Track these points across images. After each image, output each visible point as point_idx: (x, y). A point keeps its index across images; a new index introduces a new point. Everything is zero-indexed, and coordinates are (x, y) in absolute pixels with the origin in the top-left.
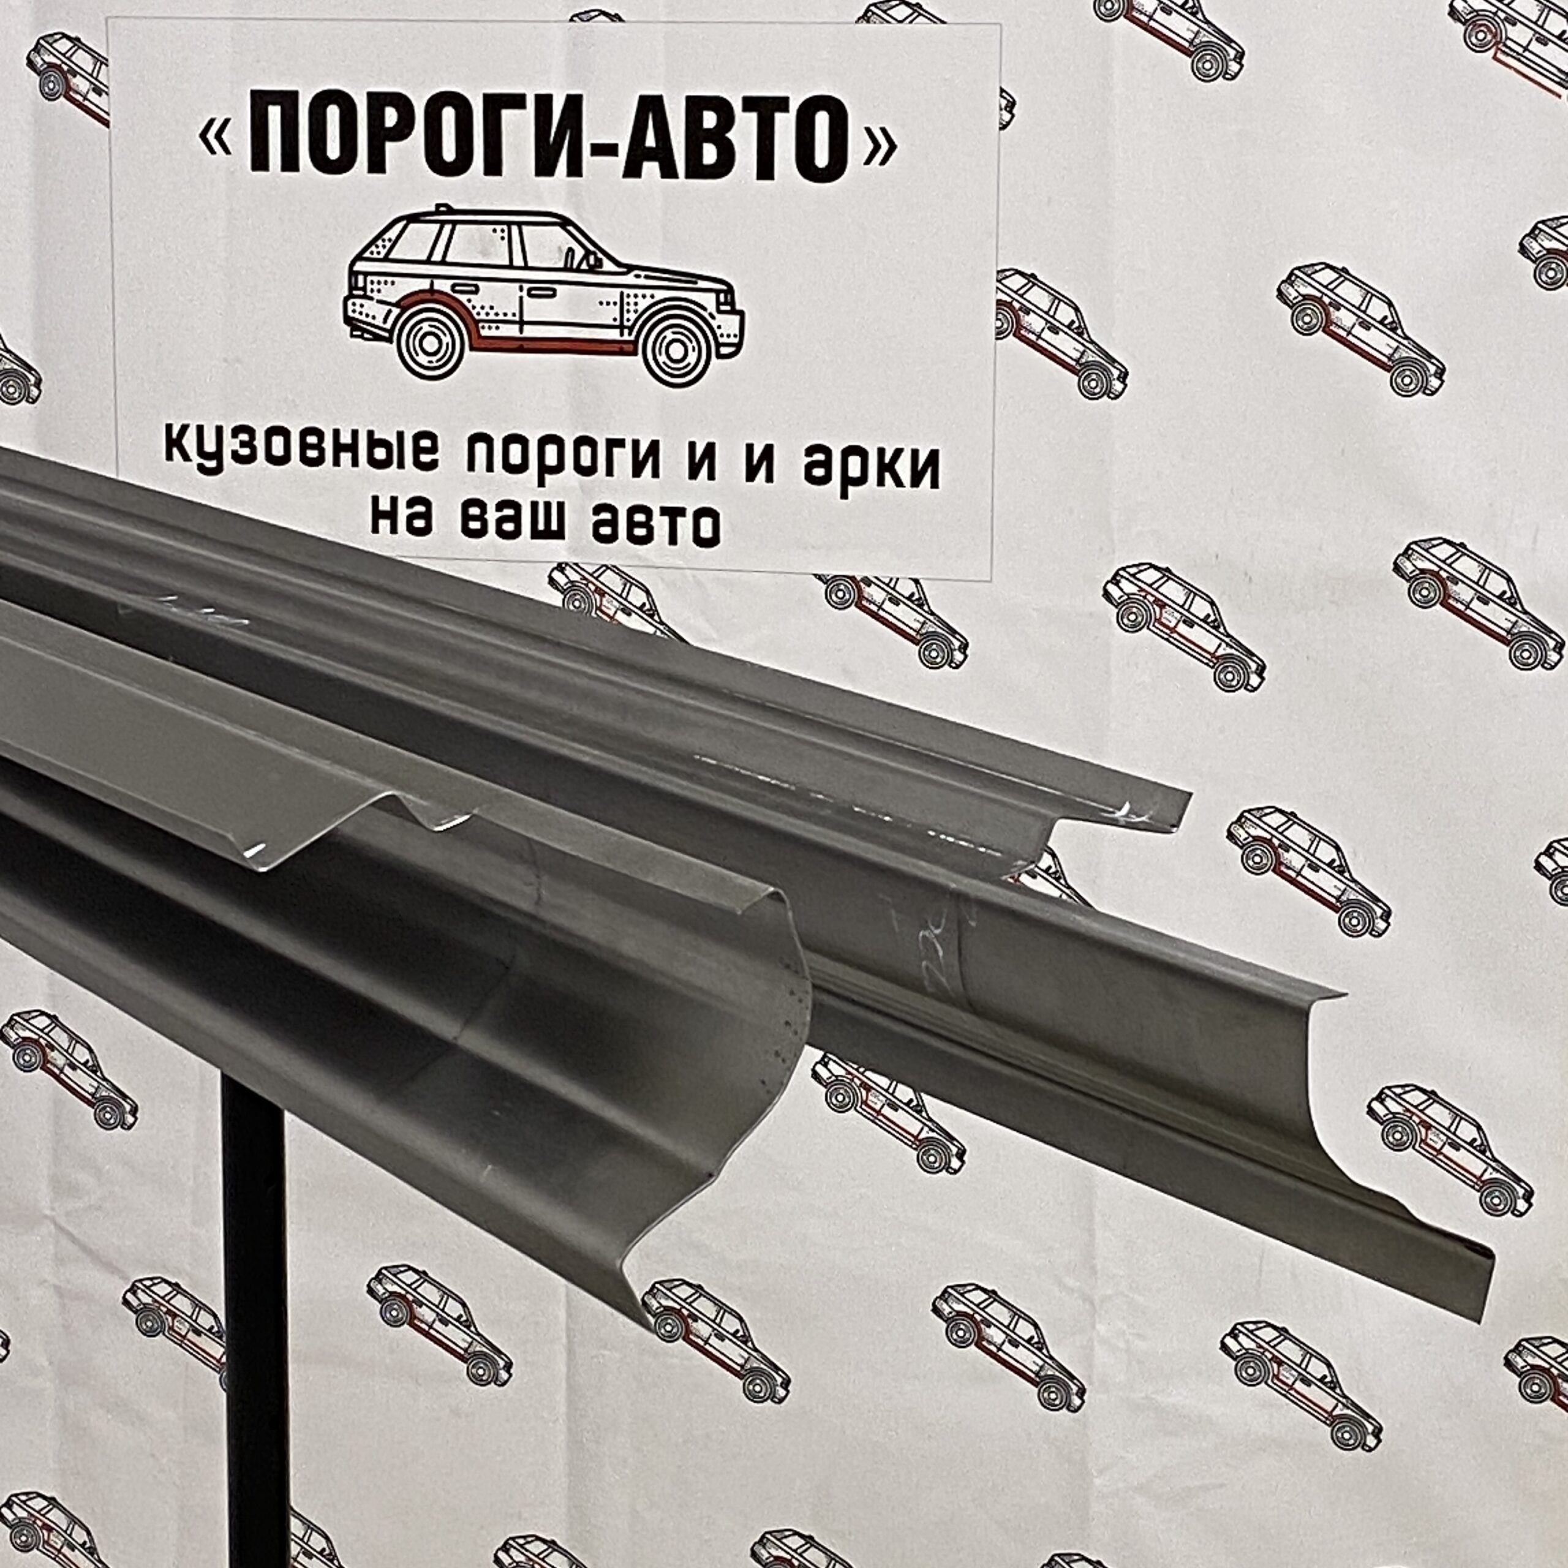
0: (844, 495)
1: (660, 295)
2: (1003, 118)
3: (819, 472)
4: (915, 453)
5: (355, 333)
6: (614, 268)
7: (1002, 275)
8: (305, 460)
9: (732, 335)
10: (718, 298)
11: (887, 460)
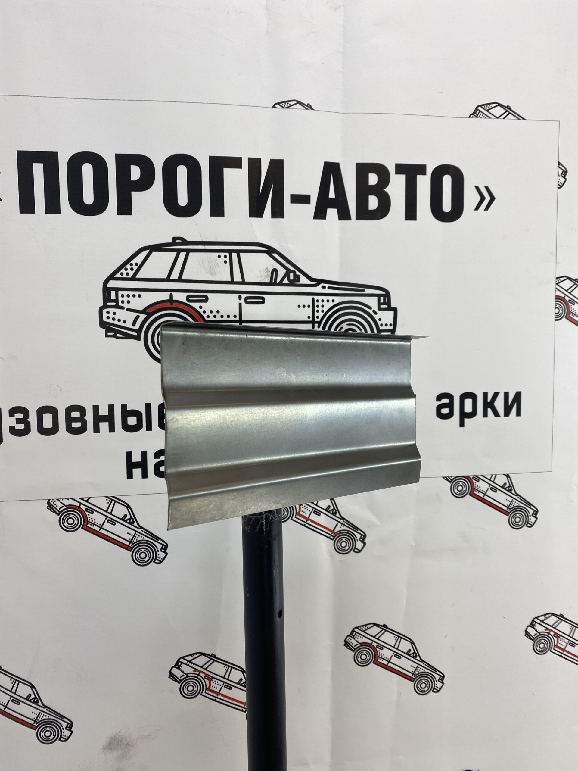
0: (462, 424)
1: (338, 300)
2: (560, 181)
3: (445, 411)
4: (506, 394)
5: (109, 334)
6: (309, 282)
7: (559, 280)
8: (70, 430)
9: (389, 325)
10: (379, 300)
11: (489, 400)
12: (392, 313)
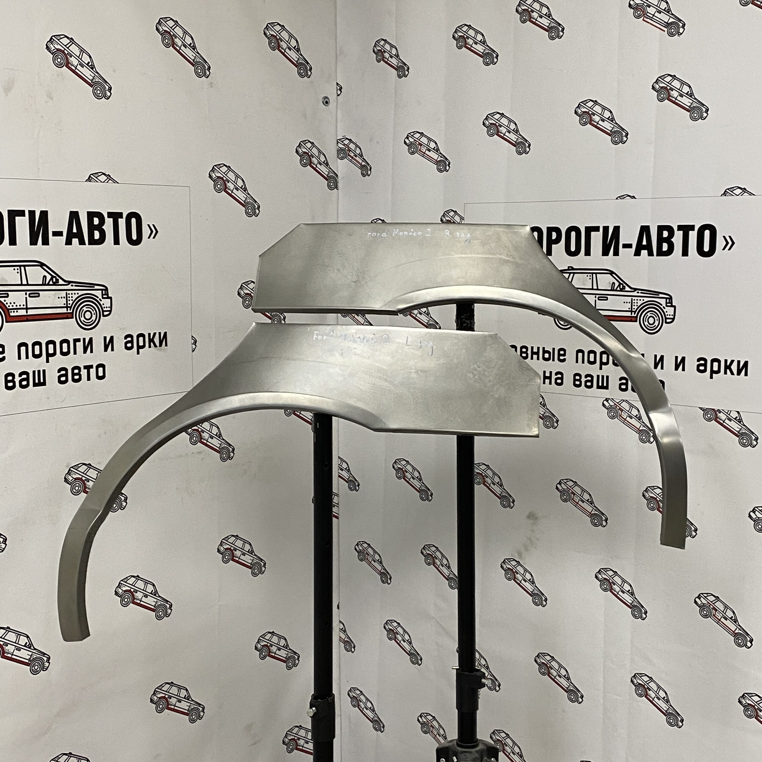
0: (711, 377)
1: (646, 299)
3: (702, 368)
4: (739, 362)
6: (630, 290)
9: (671, 315)
10: (666, 301)
11: (728, 364)
12: (673, 308)
